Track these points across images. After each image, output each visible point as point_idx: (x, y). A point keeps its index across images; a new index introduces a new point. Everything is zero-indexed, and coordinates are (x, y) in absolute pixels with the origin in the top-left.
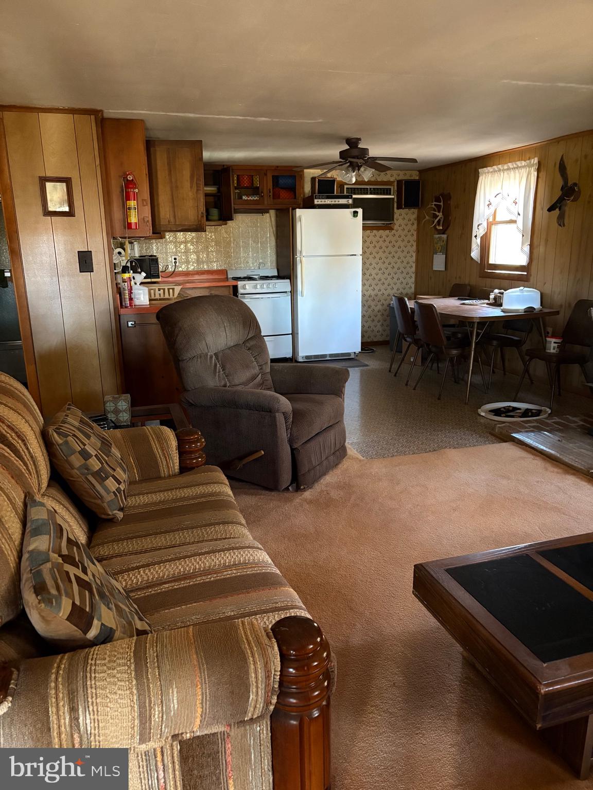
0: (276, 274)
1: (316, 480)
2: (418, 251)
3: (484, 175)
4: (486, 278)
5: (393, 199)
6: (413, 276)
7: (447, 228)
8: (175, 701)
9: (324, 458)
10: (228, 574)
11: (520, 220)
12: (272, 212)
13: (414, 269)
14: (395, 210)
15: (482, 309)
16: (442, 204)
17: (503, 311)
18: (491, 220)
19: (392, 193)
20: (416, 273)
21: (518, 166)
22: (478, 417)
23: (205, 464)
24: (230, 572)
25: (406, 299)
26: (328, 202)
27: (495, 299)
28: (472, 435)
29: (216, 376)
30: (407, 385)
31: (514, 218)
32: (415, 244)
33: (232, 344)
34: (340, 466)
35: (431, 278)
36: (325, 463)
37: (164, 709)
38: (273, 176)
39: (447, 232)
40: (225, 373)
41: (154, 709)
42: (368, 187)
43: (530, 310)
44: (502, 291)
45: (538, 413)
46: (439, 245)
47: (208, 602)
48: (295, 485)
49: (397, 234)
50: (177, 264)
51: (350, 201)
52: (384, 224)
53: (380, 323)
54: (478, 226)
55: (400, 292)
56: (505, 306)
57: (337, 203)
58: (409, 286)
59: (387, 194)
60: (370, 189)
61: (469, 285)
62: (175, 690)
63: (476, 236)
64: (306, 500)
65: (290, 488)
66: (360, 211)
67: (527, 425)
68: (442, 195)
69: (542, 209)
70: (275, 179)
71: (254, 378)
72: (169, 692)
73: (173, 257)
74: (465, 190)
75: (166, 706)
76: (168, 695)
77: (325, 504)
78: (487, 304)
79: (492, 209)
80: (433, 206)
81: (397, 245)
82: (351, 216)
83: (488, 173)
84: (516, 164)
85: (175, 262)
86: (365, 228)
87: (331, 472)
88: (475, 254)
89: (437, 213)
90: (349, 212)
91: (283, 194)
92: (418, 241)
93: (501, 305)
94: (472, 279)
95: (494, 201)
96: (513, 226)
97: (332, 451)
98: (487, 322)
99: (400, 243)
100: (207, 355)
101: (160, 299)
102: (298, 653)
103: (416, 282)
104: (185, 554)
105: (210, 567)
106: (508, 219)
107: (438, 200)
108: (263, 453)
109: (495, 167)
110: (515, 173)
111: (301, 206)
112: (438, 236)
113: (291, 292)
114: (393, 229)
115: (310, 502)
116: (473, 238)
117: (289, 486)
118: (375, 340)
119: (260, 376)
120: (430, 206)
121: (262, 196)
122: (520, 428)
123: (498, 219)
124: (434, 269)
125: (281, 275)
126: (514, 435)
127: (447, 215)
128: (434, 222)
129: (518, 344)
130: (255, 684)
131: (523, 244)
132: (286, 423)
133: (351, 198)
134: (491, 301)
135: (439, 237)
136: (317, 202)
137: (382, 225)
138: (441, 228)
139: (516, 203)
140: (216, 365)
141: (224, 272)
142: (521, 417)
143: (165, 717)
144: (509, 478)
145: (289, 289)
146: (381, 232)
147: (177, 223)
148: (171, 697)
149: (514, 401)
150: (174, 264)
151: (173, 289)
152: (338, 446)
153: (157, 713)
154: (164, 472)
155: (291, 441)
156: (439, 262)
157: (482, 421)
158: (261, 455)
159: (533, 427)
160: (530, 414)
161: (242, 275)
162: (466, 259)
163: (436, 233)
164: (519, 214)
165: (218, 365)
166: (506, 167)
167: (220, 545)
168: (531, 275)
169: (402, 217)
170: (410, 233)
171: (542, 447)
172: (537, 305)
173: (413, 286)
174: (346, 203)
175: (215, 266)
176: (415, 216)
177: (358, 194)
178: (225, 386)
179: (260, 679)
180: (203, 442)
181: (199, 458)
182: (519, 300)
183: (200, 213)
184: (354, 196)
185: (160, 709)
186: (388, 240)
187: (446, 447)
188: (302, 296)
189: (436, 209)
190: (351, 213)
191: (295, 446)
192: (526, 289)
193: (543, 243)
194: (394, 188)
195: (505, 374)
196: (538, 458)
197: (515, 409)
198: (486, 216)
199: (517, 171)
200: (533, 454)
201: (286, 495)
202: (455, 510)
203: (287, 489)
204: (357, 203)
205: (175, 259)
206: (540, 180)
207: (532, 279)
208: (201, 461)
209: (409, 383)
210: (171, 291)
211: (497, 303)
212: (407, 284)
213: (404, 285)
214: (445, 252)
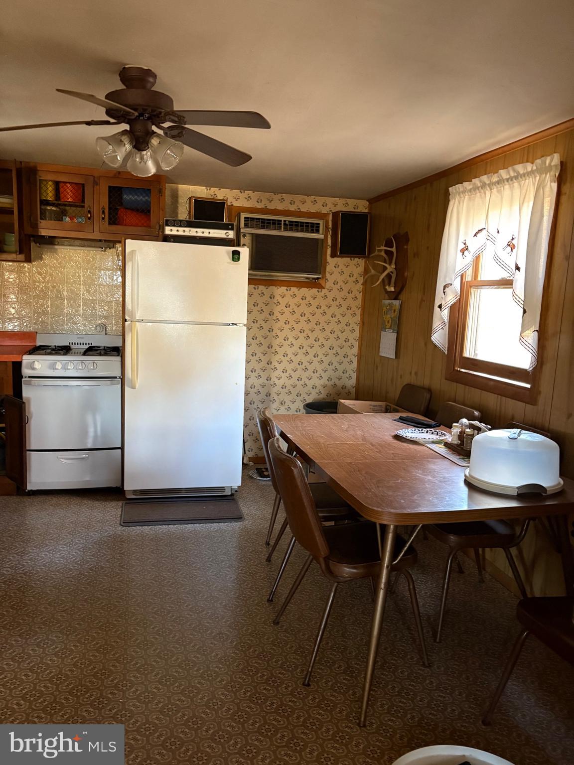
2: (363, 324)
3: (457, 198)
4: (457, 382)
5: (324, 241)
6: (355, 360)
7: (401, 290)
11: (520, 279)
13: (356, 350)
14: (329, 258)
16: (394, 250)
18: (468, 278)
19: (321, 231)
20: (360, 356)
21: (518, 173)
26: (190, 232)
27: (461, 437)
31: (509, 277)
32: (359, 312)
35: (377, 366)
38: (110, 187)
39: (401, 296)
42: (282, 218)
43: (535, 491)
46: (389, 316)
49: (331, 296)
51: (232, 235)
52: (309, 279)
54: (445, 287)
55: (331, 383)
58: (347, 375)
59: (312, 231)
60: (285, 221)
61: (429, 390)
63: (440, 307)
66: (246, 251)
68: (395, 235)
70: (115, 193)
74: (429, 228)
78: (445, 446)
79: (469, 257)
80: (383, 253)
81: (329, 312)
82: (225, 258)
83: (464, 192)
84: (514, 171)
86: (251, 281)
88: (439, 337)
89: (387, 265)
90: (225, 252)
91: (128, 217)
92: (363, 308)
94: (437, 381)
95: (474, 244)
96: (507, 292)
99: (334, 309)
103: (358, 371)
107: (389, 244)
109: (476, 181)
110: (512, 188)
112: (387, 302)
113: (121, 378)
114: (324, 288)
116: (436, 309)
120: (376, 253)
121: (90, 219)
123: (484, 276)
124: (380, 354)
127: (401, 266)
128: (379, 278)
131: (524, 329)
134: (454, 440)
135: (389, 304)
137: (308, 281)
139: (512, 247)
145: (120, 374)
146: (304, 290)
156: (388, 345)
163: (387, 296)
164: (518, 268)
166: (495, 178)
168: (539, 392)
169: (339, 270)
170: (352, 295)
173: (354, 376)
174: (224, 236)
176: (361, 269)
177: (263, 228)
186: (315, 303)
189: (387, 258)
190: (228, 252)
194: (326, 224)
198: (457, 270)
199: (516, 185)
207: (541, 401)
212: (344, 372)
213: (339, 373)
214: (396, 328)
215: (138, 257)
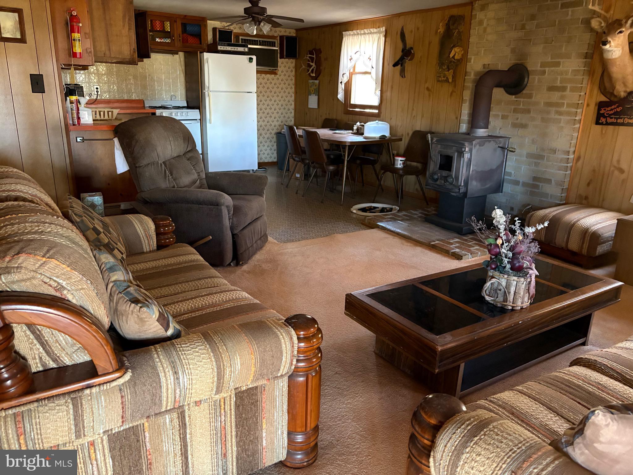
0: (186, 105)
1: (249, 258)
2: (296, 93)
3: (347, 37)
4: (349, 114)
5: (277, 50)
6: (293, 111)
7: (319, 75)
8: (239, 364)
9: (254, 242)
10: (228, 305)
11: (373, 72)
12: (181, 54)
13: (293, 106)
14: (279, 59)
15: (348, 137)
16: (314, 56)
17: (365, 138)
18: (352, 71)
19: (276, 46)
20: (295, 110)
22: (351, 214)
23: (176, 243)
24: (229, 304)
25: (295, 128)
26: (229, 48)
27: (358, 129)
28: (350, 225)
29: (166, 179)
30: (297, 193)
31: (369, 71)
32: (293, 87)
33: (175, 155)
34: (264, 248)
35: (307, 114)
36: (255, 245)
37: (232, 369)
38: (182, 23)
39: (319, 79)
40: (172, 178)
41: (226, 370)
42: (258, 39)
43: (383, 137)
44: (362, 124)
45: (391, 210)
46: (312, 88)
47: (221, 322)
48: (235, 262)
49: (280, 78)
50: (99, 93)
51: (246, 50)
52: (270, 69)
53: (269, 148)
54: (343, 75)
55: (283, 123)
56: (366, 134)
57: (236, 50)
58: (290, 119)
59: (272, 46)
60: (260, 41)
61: (336, 120)
62: (238, 357)
63: (341, 83)
64: (245, 271)
65: (232, 264)
66: (254, 58)
67: (385, 217)
68: (315, 49)
69: (389, 64)
70: (184, 26)
71: (194, 182)
72: (234, 359)
73: (95, 87)
74: (332, 47)
75: (233, 367)
76: (235, 361)
77: (259, 272)
78: (352, 133)
79: (353, 62)
80: (308, 58)
81: (280, 86)
82: (247, 61)
83: (349, 35)
84: (370, 31)
85: (97, 92)
86: (258, 72)
87: (259, 252)
88: (341, 96)
89: (311, 64)
90: (246, 58)
91: (191, 40)
92: (296, 85)
93: (362, 134)
94: (339, 115)
95: (355, 57)
96: (367, 75)
97: (259, 237)
98: (354, 145)
99: (282, 85)
100: (158, 163)
101: (101, 120)
102: (306, 333)
103: (295, 117)
104: (190, 297)
105: (213, 303)
106: (364, 71)
107: (311, 53)
108: (211, 237)
109: (355, 31)
110: (369, 37)
111: (206, 50)
113: (200, 120)
114: (277, 74)
115: (249, 272)
116: (340, 84)
117: (231, 262)
118: (266, 161)
119: (199, 180)
120: (305, 57)
121: (173, 40)
122: (382, 219)
123: (357, 71)
124: (309, 107)
125: (190, 105)
126: (378, 223)
127: (318, 64)
128: (308, 71)
129: (373, 163)
130: (285, 351)
131: (376, 90)
132: (228, 214)
133: (247, 47)
134: (355, 131)
135: (312, 82)
136: (220, 48)
137: (269, 71)
138: (314, 75)
139: (370, 59)
140: (165, 171)
141: (142, 102)
142: (380, 212)
143: (232, 375)
144: (380, 250)
145: (198, 117)
146: (268, 75)
147: (112, 56)
148: (236, 362)
149: (373, 202)
150: (96, 93)
151: (112, 112)
152: (263, 234)
153: (228, 372)
154: (146, 248)
155: (232, 229)
156: (313, 102)
157: (354, 216)
158: (209, 239)
159: (390, 218)
160: (386, 211)
161: (157, 105)
162: (333, 100)
163: (310, 78)
164: (372, 67)
165: (167, 172)
166: (362, 32)
167: (214, 290)
168: (381, 113)
169: (283, 65)
170: (290, 78)
171: (398, 231)
172: (387, 134)
173: (293, 120)
174: (243, 50)
175: (134, 97)
176: (294, 65)
177: (253, 44)
178: (174, 187)
179: (288, 348)
180: (173, 226)
181: (171, 238)
182: (375, 130)
183: (132, 48)
184: (249, 46)
185: (230, 369)
186: (273, 82)
187: (334, 233)
188: (210, 123)
189: (310, 60)
190: (247, 58)
191: (235, 232)
192: (379, 122)
193: (389, 89)
194: (277, 42)
195: (363, 185)
196: (395, 237)
197: (375, 208)
198: (348, 67)
199: (371, 36)
200: (393, 235)
201: (229, 269)
202: (350, 271)
203: (229, 265)
204: (251, 52)
205: (97, 88)
206: (387, 43)
207: (382, 115)
208: (173, 241)
209: (298, 192)
210: (110, 113)
211: (359, 132)
212: (289, 118)
213: (286, 118)
214: (317, 94)
215: (210, 61)
